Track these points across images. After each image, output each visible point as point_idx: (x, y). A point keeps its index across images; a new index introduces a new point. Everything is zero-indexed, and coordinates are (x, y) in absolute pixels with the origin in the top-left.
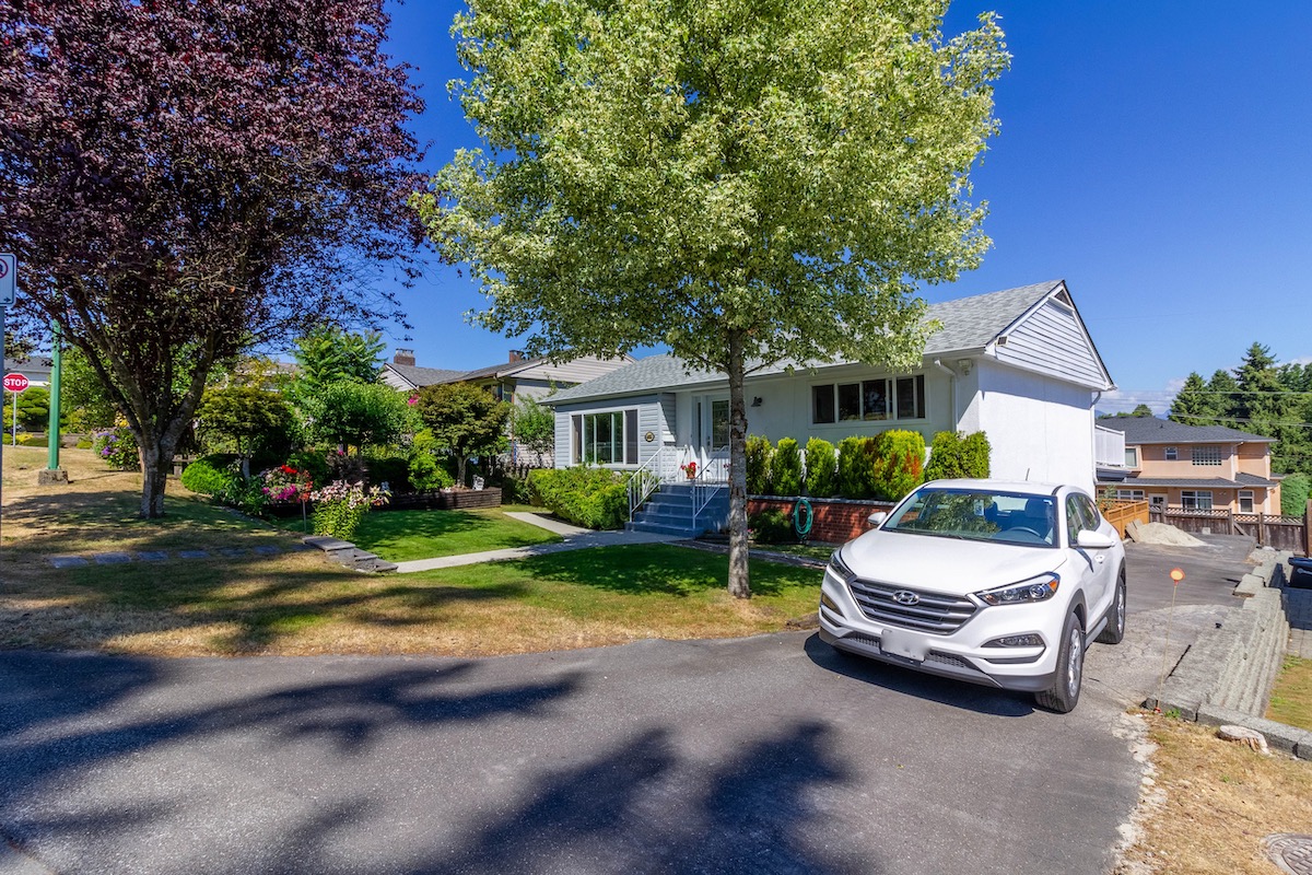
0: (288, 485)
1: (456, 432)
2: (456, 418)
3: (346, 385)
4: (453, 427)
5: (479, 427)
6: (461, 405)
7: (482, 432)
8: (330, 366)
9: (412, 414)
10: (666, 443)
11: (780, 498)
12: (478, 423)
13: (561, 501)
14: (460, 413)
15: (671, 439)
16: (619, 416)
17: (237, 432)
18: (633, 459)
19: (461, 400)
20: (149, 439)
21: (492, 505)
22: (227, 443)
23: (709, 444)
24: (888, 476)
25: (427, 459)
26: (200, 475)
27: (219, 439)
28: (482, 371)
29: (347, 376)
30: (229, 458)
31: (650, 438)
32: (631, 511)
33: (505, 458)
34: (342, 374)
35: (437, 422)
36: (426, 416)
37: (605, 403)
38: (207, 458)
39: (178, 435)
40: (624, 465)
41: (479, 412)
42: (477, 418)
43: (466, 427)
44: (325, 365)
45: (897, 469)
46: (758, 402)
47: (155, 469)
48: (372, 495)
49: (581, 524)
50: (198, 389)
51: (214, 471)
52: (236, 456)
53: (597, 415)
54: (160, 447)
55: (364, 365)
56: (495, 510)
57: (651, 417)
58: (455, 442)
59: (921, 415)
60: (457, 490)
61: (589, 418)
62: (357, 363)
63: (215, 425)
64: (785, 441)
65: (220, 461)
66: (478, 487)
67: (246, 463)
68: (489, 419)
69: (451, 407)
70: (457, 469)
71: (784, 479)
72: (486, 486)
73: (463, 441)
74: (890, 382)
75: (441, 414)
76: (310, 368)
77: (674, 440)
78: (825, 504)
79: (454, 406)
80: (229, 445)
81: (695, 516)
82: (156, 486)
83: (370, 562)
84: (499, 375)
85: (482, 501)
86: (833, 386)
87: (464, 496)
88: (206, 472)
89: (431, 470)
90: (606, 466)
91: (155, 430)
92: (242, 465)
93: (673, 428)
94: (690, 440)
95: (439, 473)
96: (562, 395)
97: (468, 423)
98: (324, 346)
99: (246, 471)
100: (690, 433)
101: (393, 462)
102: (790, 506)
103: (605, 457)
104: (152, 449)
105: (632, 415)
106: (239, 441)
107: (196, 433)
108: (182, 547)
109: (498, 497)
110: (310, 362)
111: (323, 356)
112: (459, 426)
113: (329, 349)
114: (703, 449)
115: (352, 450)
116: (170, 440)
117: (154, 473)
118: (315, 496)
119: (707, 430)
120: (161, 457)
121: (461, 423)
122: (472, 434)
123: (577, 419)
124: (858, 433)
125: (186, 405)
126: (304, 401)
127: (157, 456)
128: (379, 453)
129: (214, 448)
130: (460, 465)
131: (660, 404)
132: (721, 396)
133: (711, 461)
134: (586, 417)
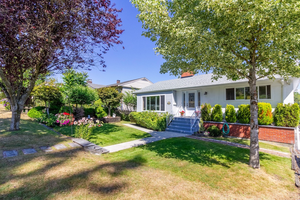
0: (67, 119)
1: (108, 101)
2: (109, 97)
3: (78, 87)
4: (108, 99)
5: (115, 100)
6: (110, 93)
7: (116, 101)
8: (73, 81)
9: (96, 96)
10: (174, 105)
11: (215, 122)
12: (115, 98)
13: (144, 122)
14: (110, 96)
15: (175, 104)
16: (158, 97)
17: (45, 100)
18: (163, 109)
19: (110, 92)
20: (13, 102)
21: (118, 122)
22: (41, 103)
23: (187, 105)
25: (101, 109)
26: (33, 113)
27: (39, 102)
28: (113, 85)
29: (78, 84)
30: (43, 108)
31: (169, 103)
32: (167, 125)
33: (119, 108)
34: (76, 84)
35: (104, 98)
36: (100, 96)
37: (152, 93)
38: (36, 108)
39: (25, 101)
40: (160, 111)
41: (115, 95)
42: (115, 97)
43: (112, 99)
44: (71, 81)
45: (264, 115)
46: (206, 93)
47: (16, 113)
48: (97, 123)
49: (151, 129)
50: (33, 85)
51: (38, 112)
52: (45, 107)
53: (151, 97)
54: (18, 105)
55: (82, 81)
56: (119, 123)
57: (169, 98)
58: (108, 103)
59: (269, 97)
60: (109, 117)
61: (148, 98)
62: (80, 81)
63: (38, 98)
64: (217, 105)
65: (40, 109)
66: (114, 116)
67: (48, 109)
68: (118, 97)
69: (108, 94)
70: (108, 111)
72: (116, 116)
73: (110, 103)
74: (257, 87)
75: (105, 96)
76: (67, 82)
77: (176, 104)
79: (109, 94)
80: (43, 104)
81: (191, 128)
82: (17, 118)
83: (100, 150)
84: (118, 86)
85: (116, 120)
86: (234, 89)
87: (111, 119)
88: (35, 112)
89: (102, 112)
90: (155, 111)
91: (16, 99)
92: (46, 110)
93: (176, 101)
94: (181, 104)
95: (104, 112)
96: (137, 91)
97: (113, 98)
98: (71, 75)
99: (48, 112)
100: (181, 102)
101: (91, 109)
103: (153, 109)
104: (15, 105)
105: (163, 97)
106: (46, 103)
107: (33, 100)
108: (25, 147)
109: (120, 119)
110: (67, 80)
111: (71, 78)
112: (110, 99)
113: (73, 76)
114: (186, 107)
115: (79, 106)
116: (21, 103)
117: (15, 114)
118: (75, 123)
119: (187, 101)
120: (18, 108)
121: (110, 98)
122: (113, 102)
123: (144, 98)
124: (245, 103)
125: (28, 90)
126: (65, 91)
127: (17, 108)
128: (86, 106)
129: (38, 105)
130: (109, 110)
131: (172, 94)
132: (191, 92)
133: (188, 111)
134: (147, 97)
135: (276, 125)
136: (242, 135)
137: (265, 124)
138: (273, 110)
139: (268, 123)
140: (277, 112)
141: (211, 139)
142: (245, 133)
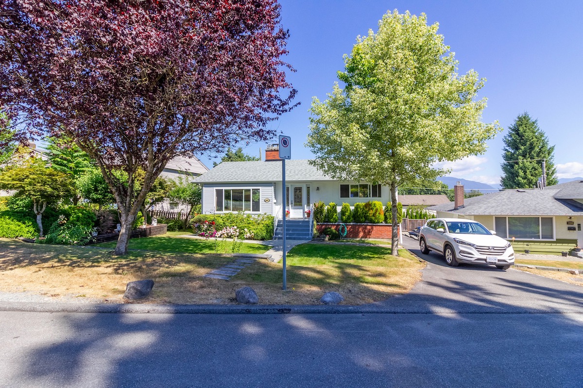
10: (275, 203)
11: (331, 224)
15: (275, 201)
16: (248, 191)
18: (256, 209)
21: (164, 233)
23: (292, 203)
24: (374, 215)
31: (266, 201)
32: (274, 232)
40: (250, 212)
45: (377, 213)
46: (318, 188)
53: (232, 190)
57: (267, 192)
59: (380, 196)
60: (147, 226)
64: (331, 204)
66: (155, 224)
67: (40, 217)
71: (334, 217)
72: (157, 223)
74: (370, 186)
78: (350, 225)
86: (348, 185)
90: (241, 212)
93: (276, 198)
99: (39, 222)
102: (335, 226)
103: (238, 208)
105: (256, 192)
109: (166, 228)
114: (290, 205)
119: (292, 198)
123: (219, 193)
124: (361, 202)
131: (273, 187)
132: (298, 185)
133: (293, 210)
134: (226, 191)
135: (386, 223)
136: (361, 234)
137: (378, 223)
138: (384, 208)
139: (381, 221)
140: (388, 210)
141: (334, 243)
142: (364, 232)
